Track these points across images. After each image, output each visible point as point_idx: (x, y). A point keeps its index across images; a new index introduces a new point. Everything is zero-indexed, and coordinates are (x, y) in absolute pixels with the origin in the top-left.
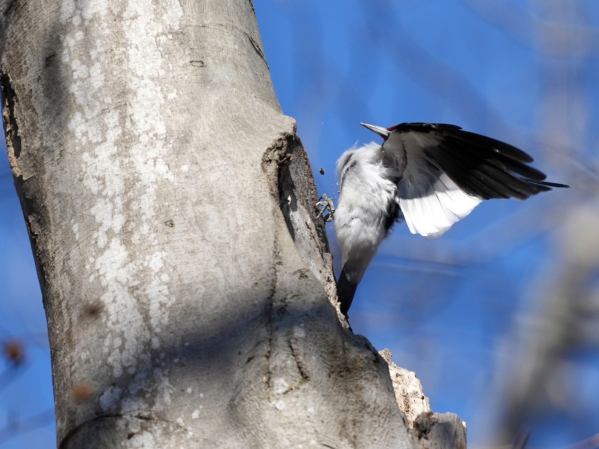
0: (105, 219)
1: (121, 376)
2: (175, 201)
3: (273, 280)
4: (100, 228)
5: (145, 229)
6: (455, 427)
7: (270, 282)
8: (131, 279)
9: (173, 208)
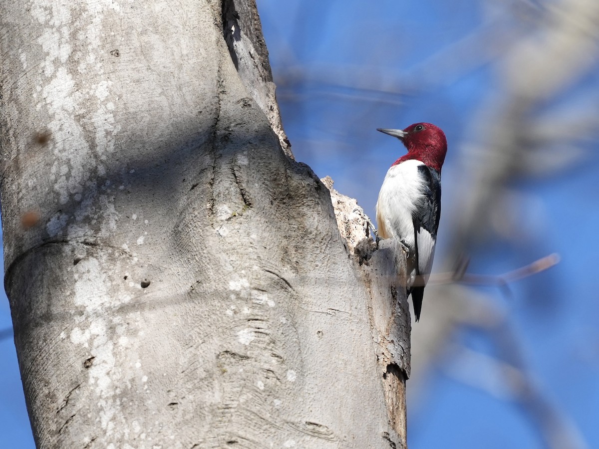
0: (52, 48)
1: (67, 203)
2: (120, 31)
3: (217, 109)
4: (47, 57)
5: (91, 58)
6: (395, 253)
7: (214, 111)
8: (77, 107)
9: (118, 37)
